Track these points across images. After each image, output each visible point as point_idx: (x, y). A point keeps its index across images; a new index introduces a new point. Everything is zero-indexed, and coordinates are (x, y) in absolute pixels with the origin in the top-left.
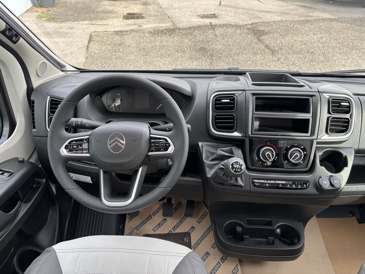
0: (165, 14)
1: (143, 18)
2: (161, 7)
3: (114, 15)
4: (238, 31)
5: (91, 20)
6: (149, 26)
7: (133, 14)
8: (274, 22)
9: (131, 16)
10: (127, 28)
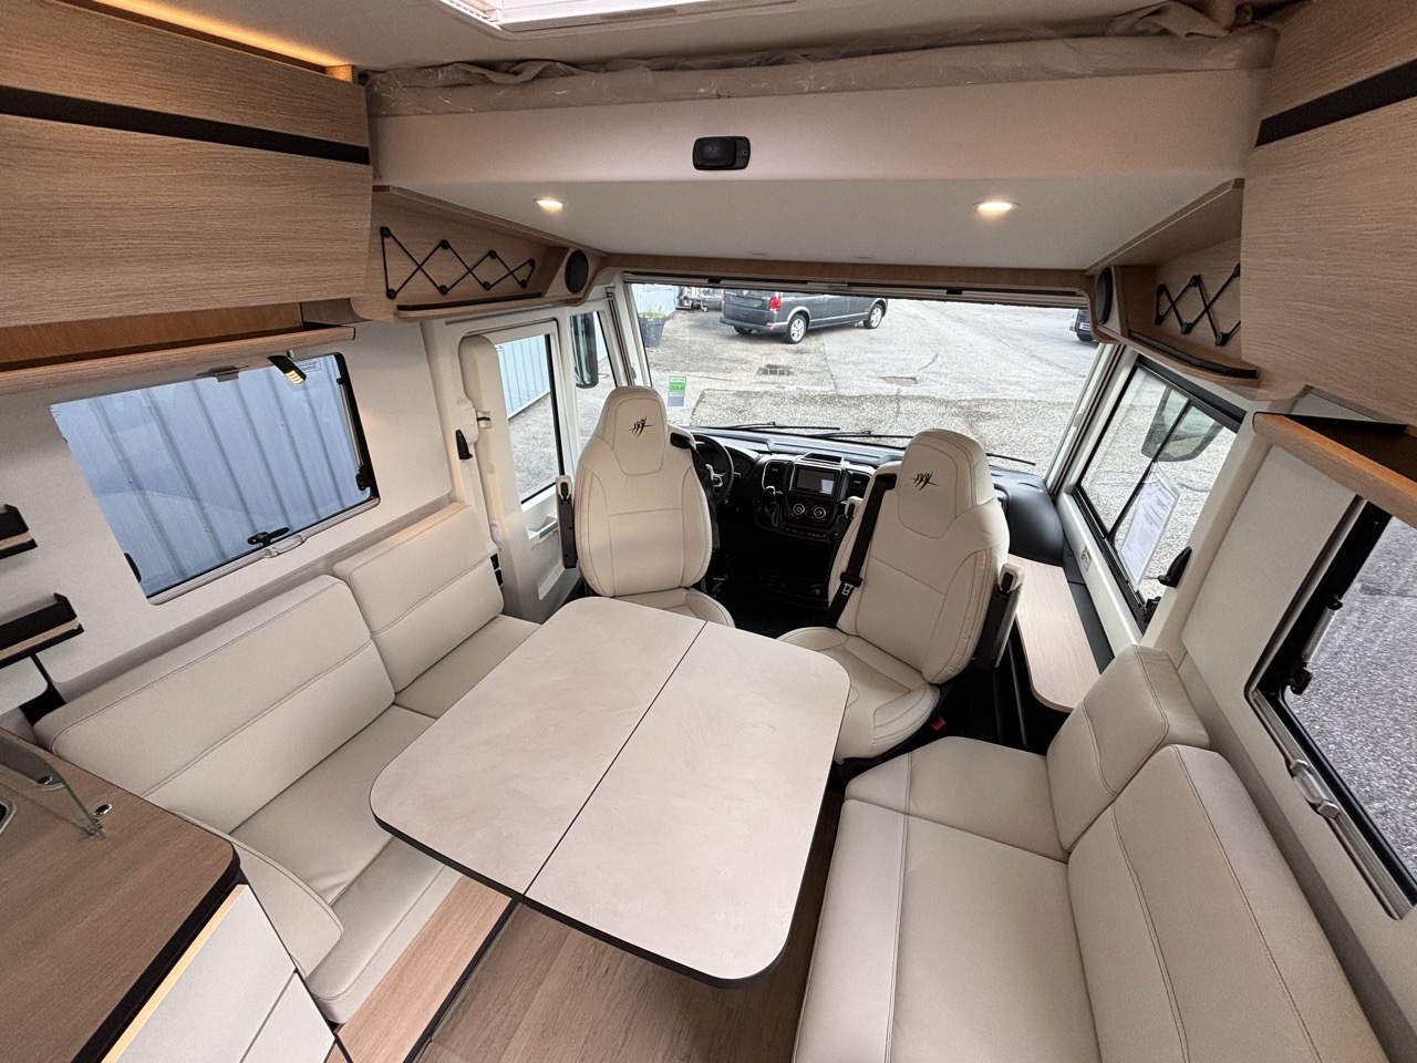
0: (829, 371)
1: (789, 373)
2: (825, 359)
3: (744, 366)
4: (942, 410)
5: (707, 371)
6: (794, 388)
7: (776, 367)
9: (772, 370)
10: (761, 389)
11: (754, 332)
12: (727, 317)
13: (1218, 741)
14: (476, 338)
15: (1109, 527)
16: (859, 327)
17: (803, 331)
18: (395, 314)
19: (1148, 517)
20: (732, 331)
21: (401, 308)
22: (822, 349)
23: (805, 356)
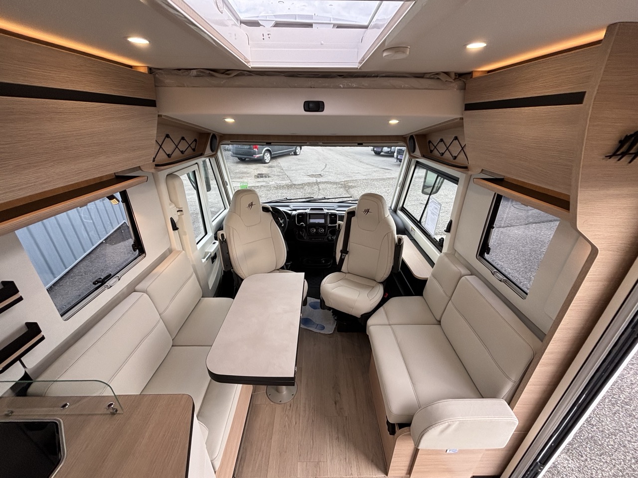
0: (285, 174)
1: (269, 177)
2: (282, 169)
3: (247, 175)
4: (335, 186)
6: (273, 183)
7: (262, 174)
8: (360, 180)
9: (260, 176)
10: (257, 184)
11: (247, 159)
12: (234, 153)
13: (473, 272)
14: (171, 176)
15: (419, 220)
16: (292, 155)
17: (270, 158)
18: (155, 168)
19: (432, 213)
20: (237, 159)
21: (157, 165)
22: (279, 165)
23: (273, 169)
